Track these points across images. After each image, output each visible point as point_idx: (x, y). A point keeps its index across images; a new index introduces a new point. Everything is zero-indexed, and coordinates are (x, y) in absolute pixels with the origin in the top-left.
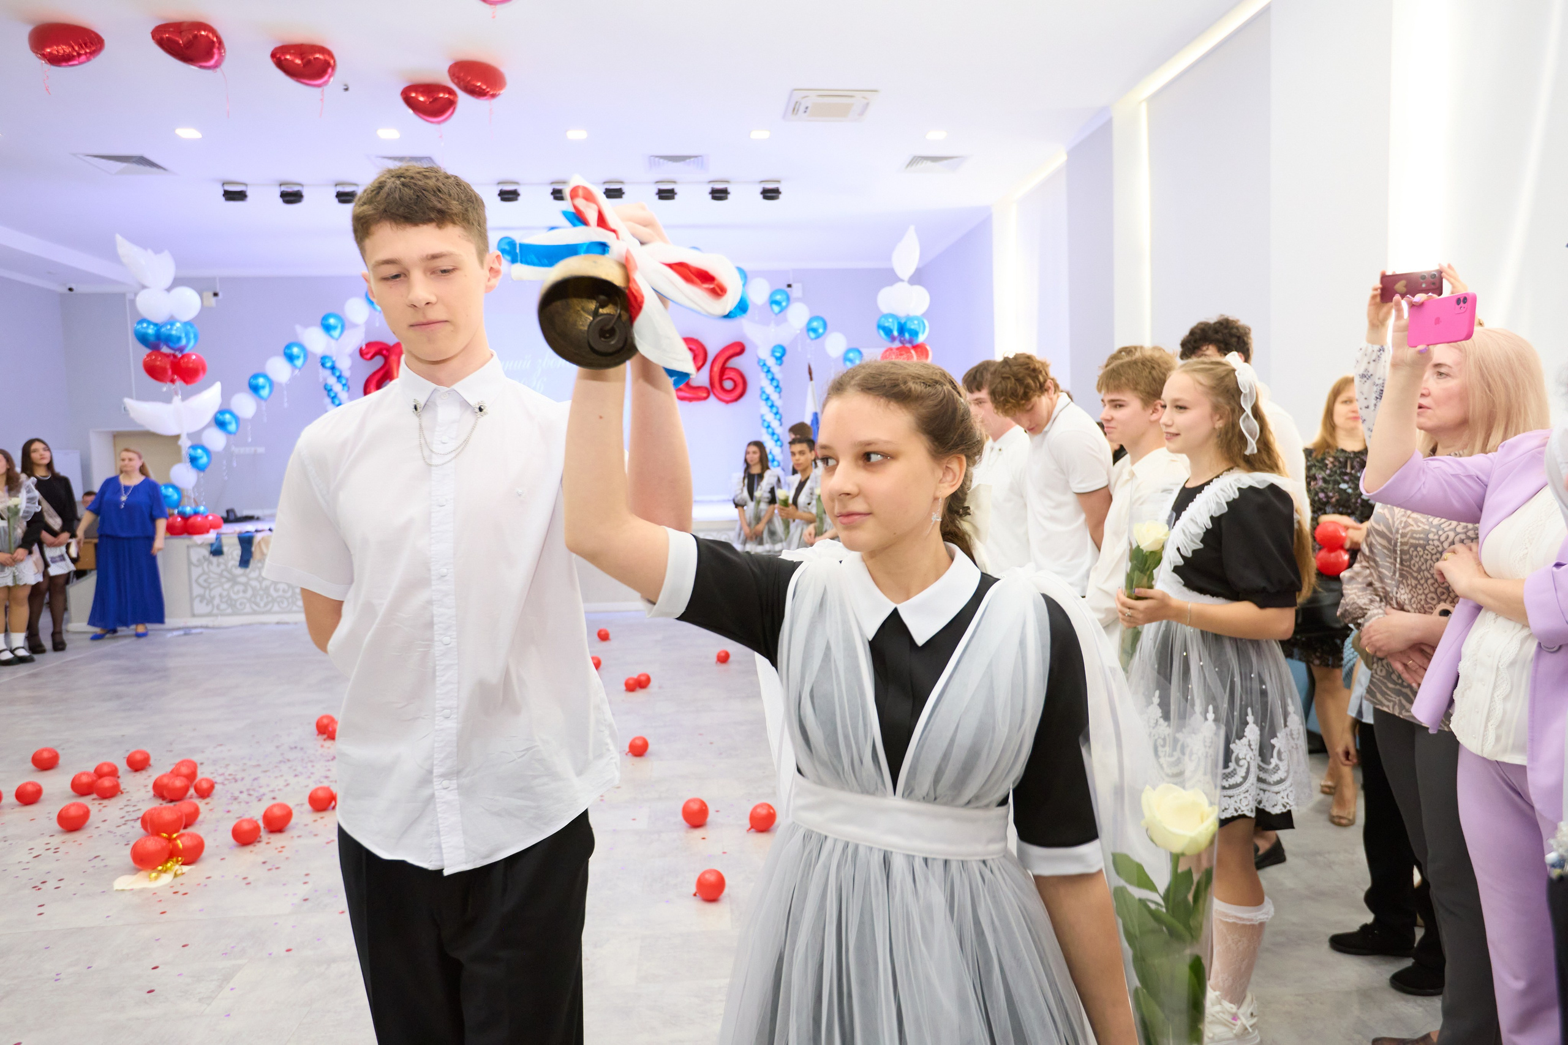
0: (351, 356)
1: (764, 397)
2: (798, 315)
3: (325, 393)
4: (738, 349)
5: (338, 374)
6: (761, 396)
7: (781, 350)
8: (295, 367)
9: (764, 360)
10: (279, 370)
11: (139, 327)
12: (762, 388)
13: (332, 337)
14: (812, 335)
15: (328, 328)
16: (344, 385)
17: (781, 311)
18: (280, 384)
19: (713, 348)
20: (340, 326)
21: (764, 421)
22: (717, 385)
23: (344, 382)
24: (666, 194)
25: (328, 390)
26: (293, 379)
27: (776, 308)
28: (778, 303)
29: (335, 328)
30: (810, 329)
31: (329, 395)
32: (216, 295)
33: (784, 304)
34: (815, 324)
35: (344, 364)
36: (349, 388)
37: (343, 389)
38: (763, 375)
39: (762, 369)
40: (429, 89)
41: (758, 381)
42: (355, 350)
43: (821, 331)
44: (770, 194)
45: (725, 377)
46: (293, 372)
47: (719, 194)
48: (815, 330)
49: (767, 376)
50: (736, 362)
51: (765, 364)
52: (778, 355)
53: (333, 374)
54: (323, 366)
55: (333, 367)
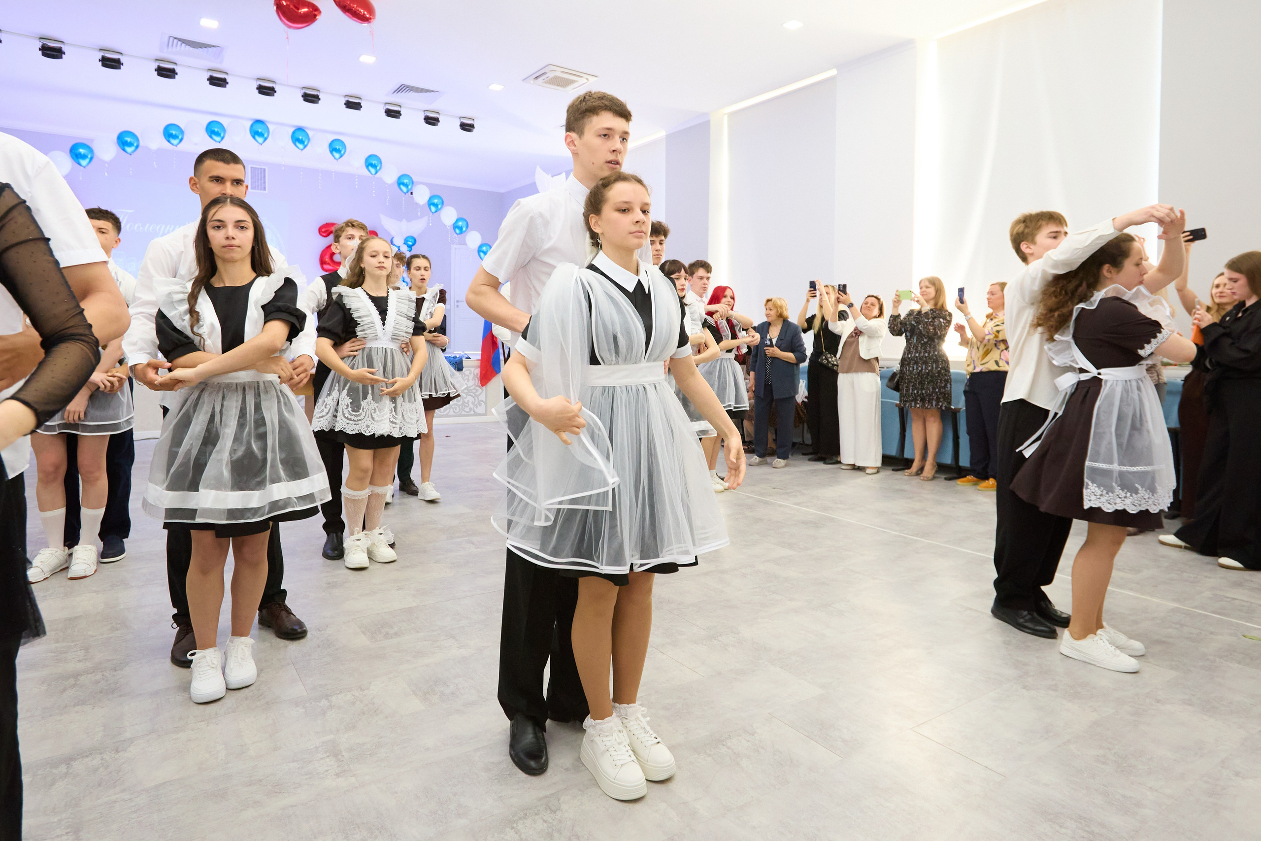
2: (449, 216)
7: (413, 240)
14: (458, 231)
17: (436, 212)
24: (393, 114)
27: (433, 209)
28: (436, 205)
30: (455, 226)
33: (439, 207)
34: (460, 224)
43: (464, 229)
44: (467, 127)
47: (431, 121)
48: (461, 228)
52: (410, 243)
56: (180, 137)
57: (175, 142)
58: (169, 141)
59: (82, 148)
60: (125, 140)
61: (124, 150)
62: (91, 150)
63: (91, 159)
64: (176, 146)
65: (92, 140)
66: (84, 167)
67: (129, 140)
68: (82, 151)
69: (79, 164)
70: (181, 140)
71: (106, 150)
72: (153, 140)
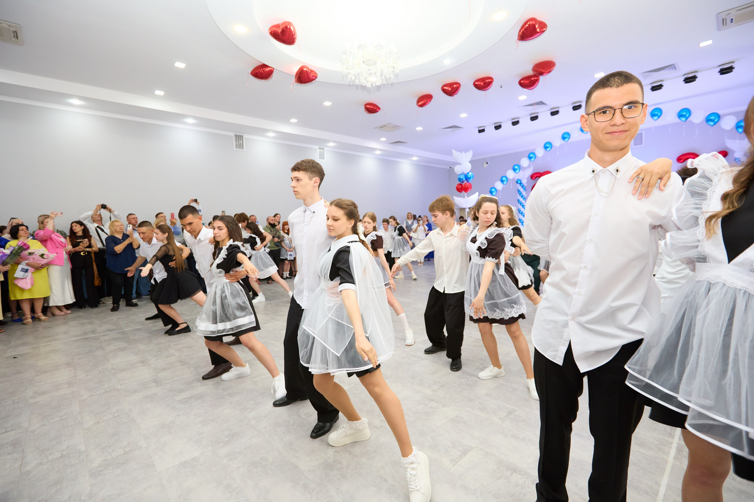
0: (527, 179)
3: (518, 192)
5: (522, 185)
8: (504, 184)
10: (499, 186)
11: (459, 177)
13: (516, 173)
15: (514, 170)
16: (524, 189)
18: (499, 190)
20: (519, 169)
23: (524, 188)
24: (657, 88)
25: (519, 191)
26: (503, 188)
29: (517, 169)
31: (519, 193)
32: (487, 163)
35: (524, 182)
36: (526, 190)
37: (524, 191)
40: (528, 78)
42: (529, 177)
46: (503, 185)
47: (690, 80)
53: (521, 185)
54: (517, 182)
55: (521, 183)
56: (568, 137)
57: (566, 140)
58: (564, 141)
59: (532, 154)
60: (547, 146)
61: (547, 150)
62: (534, 154)
63: (535, 157)
64: (567, 142)
65: (535, 149)
66: (533, 161)
67: (547, 145)
68: (531, 155)
69: (531, 161)
70: (569, 138)
71: (540, 152)
72: (557, 142)
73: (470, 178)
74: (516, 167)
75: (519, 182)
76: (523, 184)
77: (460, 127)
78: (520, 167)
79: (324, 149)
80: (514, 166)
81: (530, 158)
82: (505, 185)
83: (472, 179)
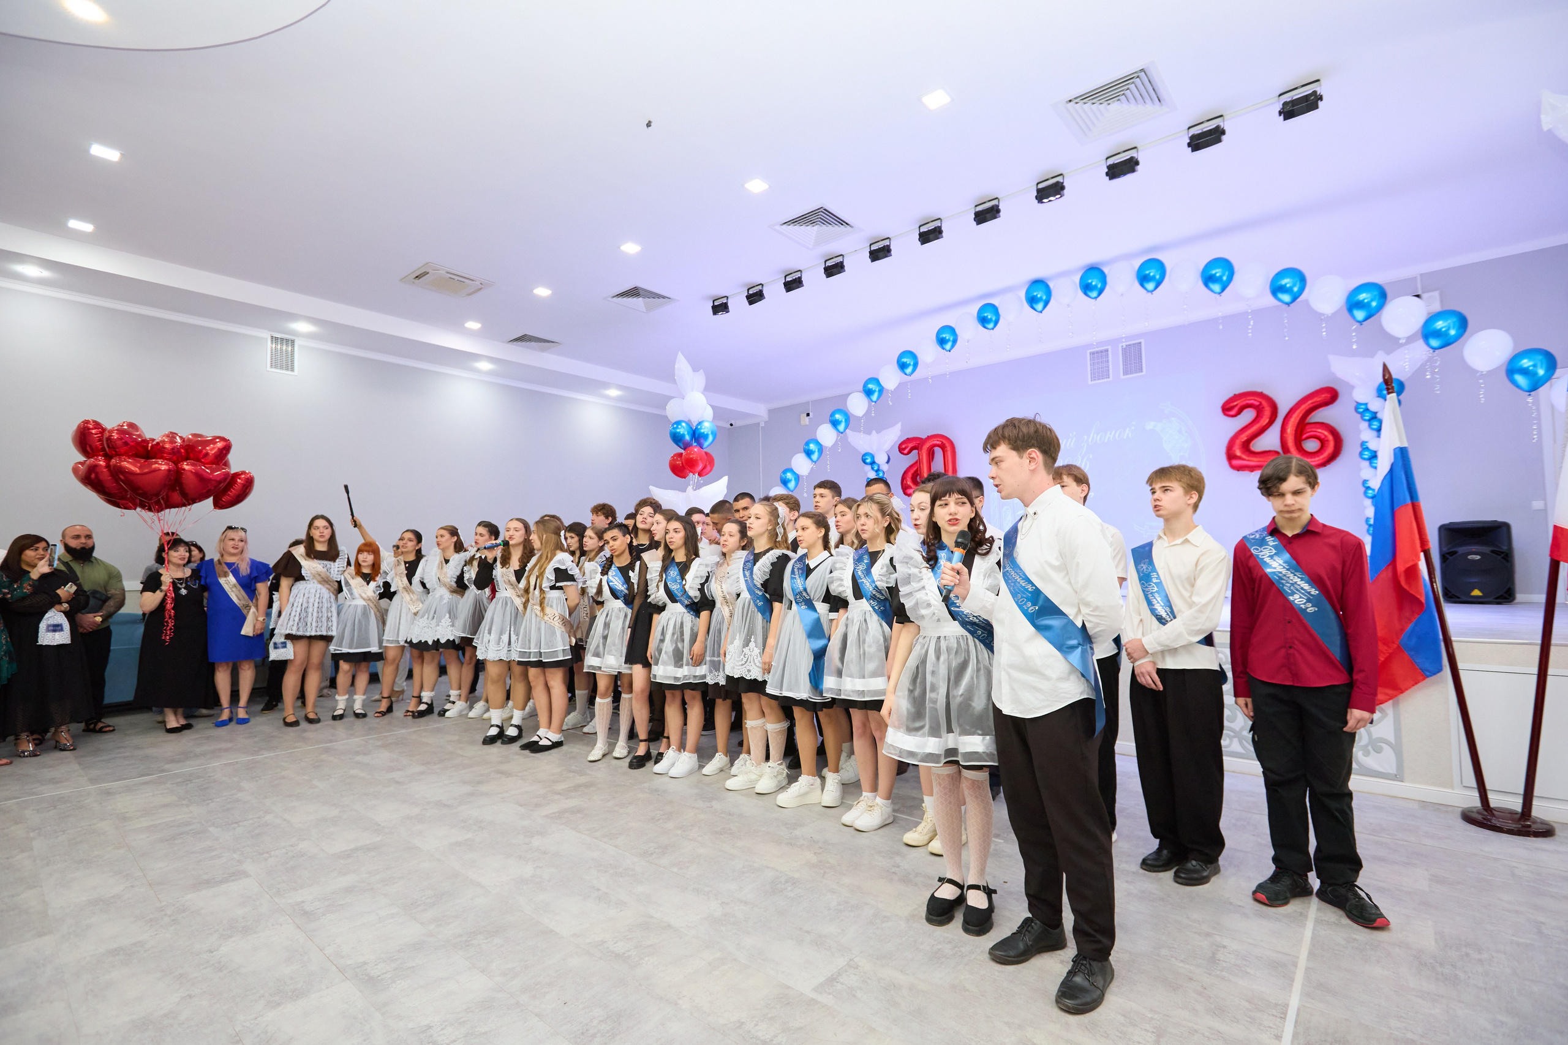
1: (1367, 454)
4: (1329, 396)
6: (1361, 454)
8: (812, 461)
9: (1366, 404)
10: (802, 465)
12: (1363, 443)
13: (839, 431)
15: (835, 423)
18: (803, 477)
19: (1285, 400)
21: (1368, 488)
22: (1292, 449)
24: (1122, 169)
29: (840, 422)
32: (808, 415)
38: (1364, 425)
39: (1362, 417)
41: (1355, 433)
42: (892, 444)
45: (1304, 436)
46: (811, 465)
49: (1370, 426)
50: (1323, 415)
51: (1367, 410)
53: (873, 469)
54: (864, 461)
55: (873, 463)
56: (951, 338)
57: (948, 345)
58: (944, 348)
59: (872, 383)
60: (906, 362)
61: (904, 373)
62: (876, 381)
63: (884, 393)
64: (950, 350)
65: (878, 370)
66: (876, 402)
68: (870, 386)
69: (872, 401)
70: (954, 341)
71: (891, 379)
72: (929, 353)
73: (706, 437)
74: (838, 416)
75: (868, 461)
76: (879, 466)
77: (664, 297)
78: (848, 417)
79: (293, 342)
80: (832, 415)
81: (868, 393)
82: (815, 462)
83: (711, 438)
